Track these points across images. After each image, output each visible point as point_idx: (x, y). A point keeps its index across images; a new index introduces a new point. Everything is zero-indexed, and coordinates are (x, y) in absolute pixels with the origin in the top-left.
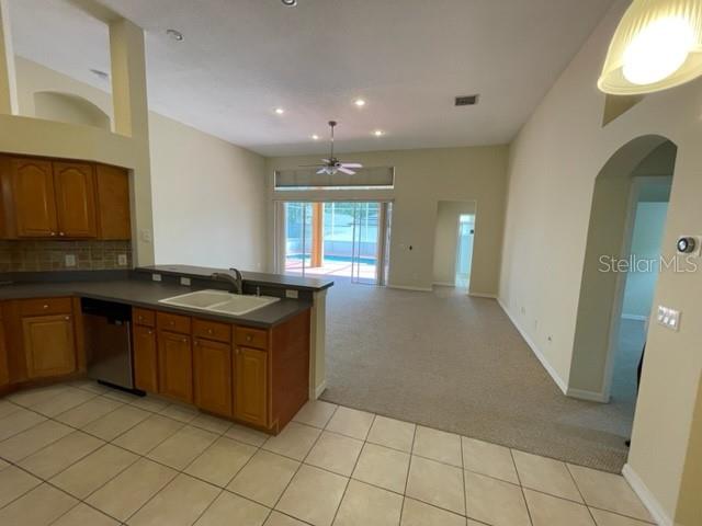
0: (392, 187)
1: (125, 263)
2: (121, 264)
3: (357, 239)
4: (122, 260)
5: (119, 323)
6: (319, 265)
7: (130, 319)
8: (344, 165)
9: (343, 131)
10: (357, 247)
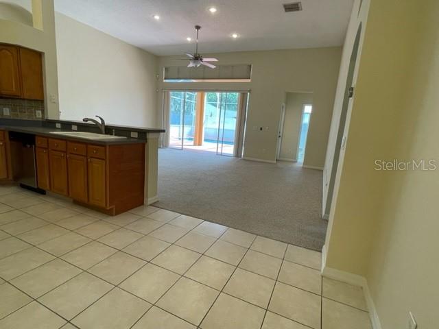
0: (249, 81)
1: (41, 116)
2: (38, 116)
3: (221, 127)
4: (39, 114)
5: (29, 146)
6: (200, 144)
7: (35, 144)
8: (205, 60)
9: (207, 34)
10: (221, 132)
